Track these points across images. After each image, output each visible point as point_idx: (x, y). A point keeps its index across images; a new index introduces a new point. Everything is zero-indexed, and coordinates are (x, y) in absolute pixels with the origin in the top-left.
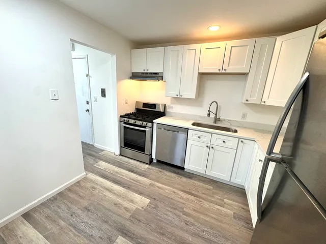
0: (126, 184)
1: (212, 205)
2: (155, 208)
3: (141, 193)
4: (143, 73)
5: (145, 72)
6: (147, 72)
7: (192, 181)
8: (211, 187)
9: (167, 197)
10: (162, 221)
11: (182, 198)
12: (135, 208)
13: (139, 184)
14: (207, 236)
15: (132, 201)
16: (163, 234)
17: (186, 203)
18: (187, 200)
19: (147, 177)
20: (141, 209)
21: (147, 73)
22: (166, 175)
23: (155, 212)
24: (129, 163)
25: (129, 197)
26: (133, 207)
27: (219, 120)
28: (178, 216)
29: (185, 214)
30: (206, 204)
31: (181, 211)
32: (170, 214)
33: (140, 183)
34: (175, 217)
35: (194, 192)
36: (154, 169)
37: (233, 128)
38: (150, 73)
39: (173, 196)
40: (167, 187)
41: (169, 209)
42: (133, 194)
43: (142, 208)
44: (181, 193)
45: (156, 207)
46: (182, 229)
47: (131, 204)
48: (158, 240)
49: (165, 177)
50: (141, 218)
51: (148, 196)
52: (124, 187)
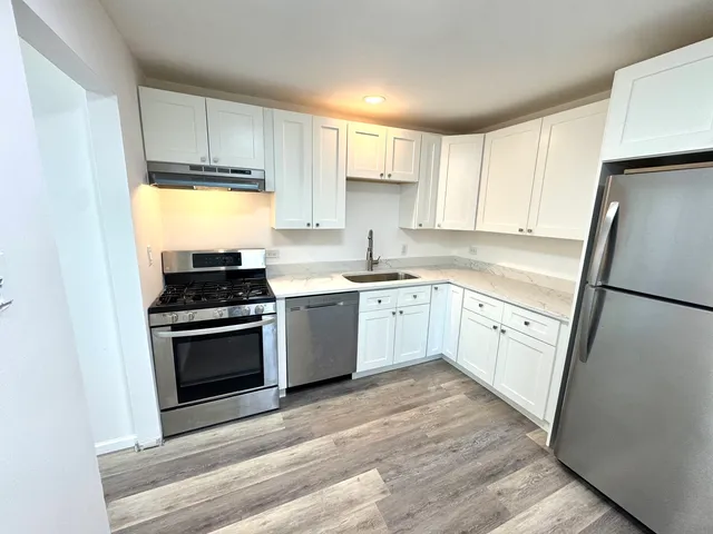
0: (293, 486)
1: (440, 402)
2: (399, 473)
3: (346, 474)
4: (193, 167)
5: (207, 164)
6: (213, 164)
7: (383, 389)
8: (412, 381)
9: (389, 440)
10: (431, 480)
11: (405, 424)
12: (375, 508)
13: (318, 461)
14: (484, 444)
15: (351, 503)
16: (457, 494)
17: (418, 425)
18: (413, 421)
19: (311, 437)
20: (384, 496)
21: (208, 169)
22: (336, 407)
23: (407, 477)
24: (223, 439)
25: (335, 501)
26: (369, 508)
27: (376, 263)
28: (435, 452)
29: (438, 440)
30: (436, 407)
31: (428, 443)
32: (424, 459)
33: (315, 458)
34: (433, 457)
35: (406, 403)
36: (303, 413)
37: (402, 272)
38: (222, 170)
39: (393, 432)
40: (365, 426)
41: (416, 454)
42: (334, 490)
43: (384, 492)
44: (394, 418)
45: (398, 469)
46: (460, 463)
47: (358, 508)
48: (464, 508)
49: (338, 411)
50: (406, 509)
51: (362, 466)
52: (294, 496)
